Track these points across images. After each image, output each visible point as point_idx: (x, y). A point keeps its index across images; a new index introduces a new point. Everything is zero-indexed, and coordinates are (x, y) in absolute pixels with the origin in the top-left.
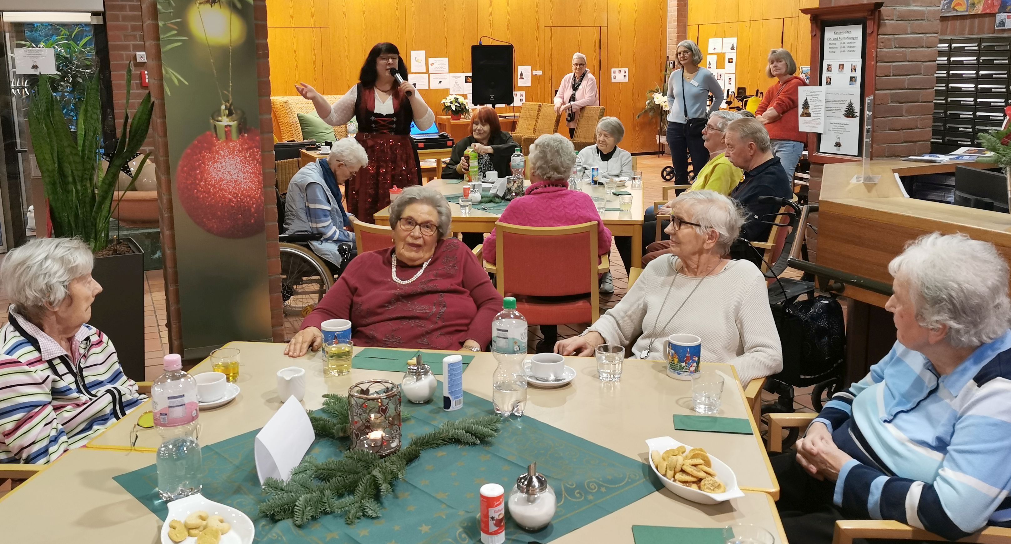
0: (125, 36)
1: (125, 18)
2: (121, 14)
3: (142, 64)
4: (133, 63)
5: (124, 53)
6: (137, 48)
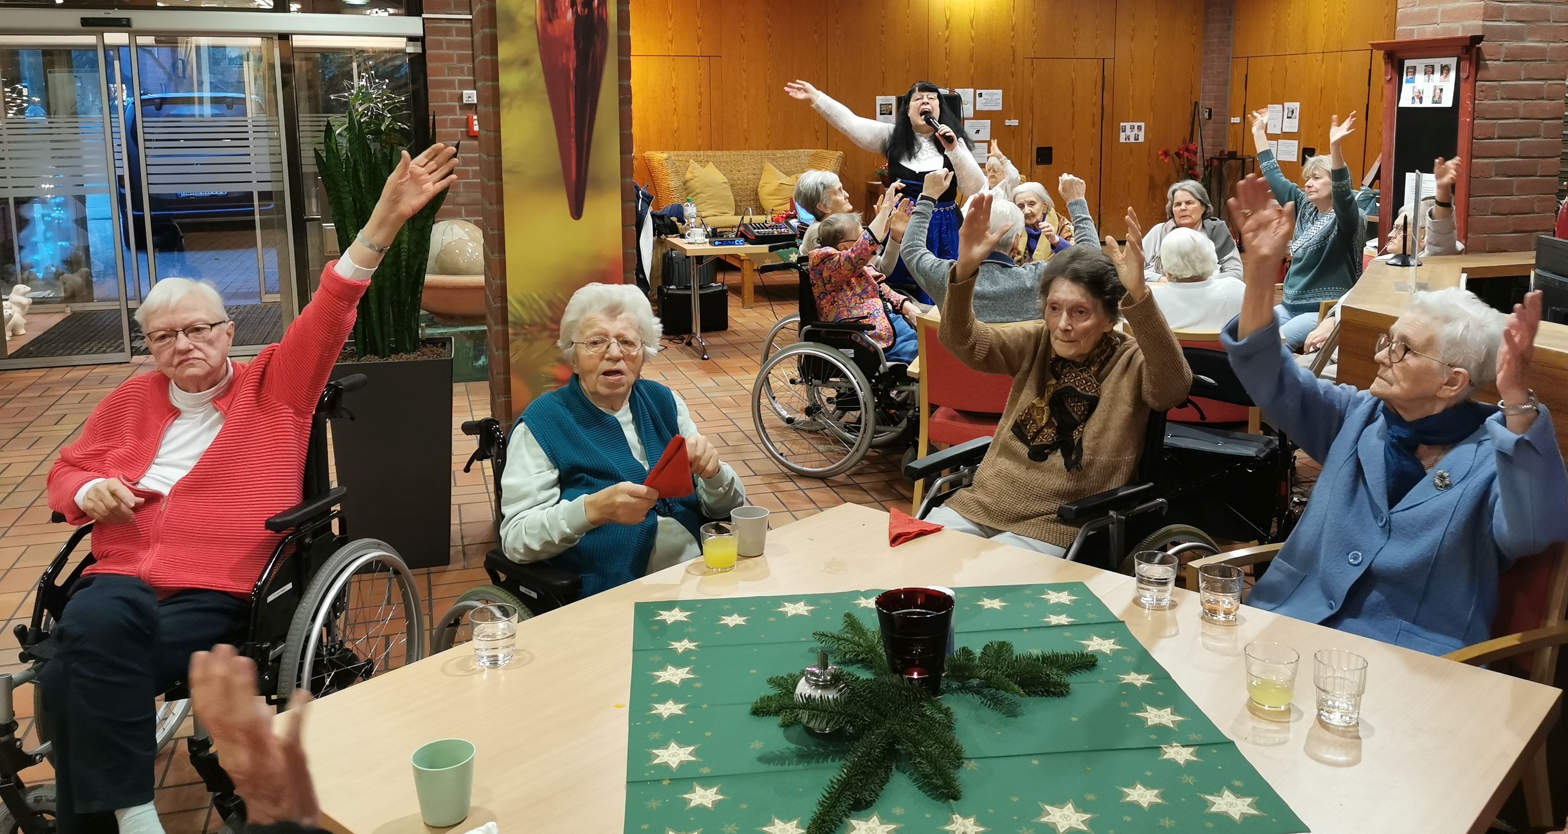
0: (450, 69)
1: (451, 45)
2: (445, 39)
3: (470, 106)
4: (457, 104)
5: (447, 91)
6: (464, 85)
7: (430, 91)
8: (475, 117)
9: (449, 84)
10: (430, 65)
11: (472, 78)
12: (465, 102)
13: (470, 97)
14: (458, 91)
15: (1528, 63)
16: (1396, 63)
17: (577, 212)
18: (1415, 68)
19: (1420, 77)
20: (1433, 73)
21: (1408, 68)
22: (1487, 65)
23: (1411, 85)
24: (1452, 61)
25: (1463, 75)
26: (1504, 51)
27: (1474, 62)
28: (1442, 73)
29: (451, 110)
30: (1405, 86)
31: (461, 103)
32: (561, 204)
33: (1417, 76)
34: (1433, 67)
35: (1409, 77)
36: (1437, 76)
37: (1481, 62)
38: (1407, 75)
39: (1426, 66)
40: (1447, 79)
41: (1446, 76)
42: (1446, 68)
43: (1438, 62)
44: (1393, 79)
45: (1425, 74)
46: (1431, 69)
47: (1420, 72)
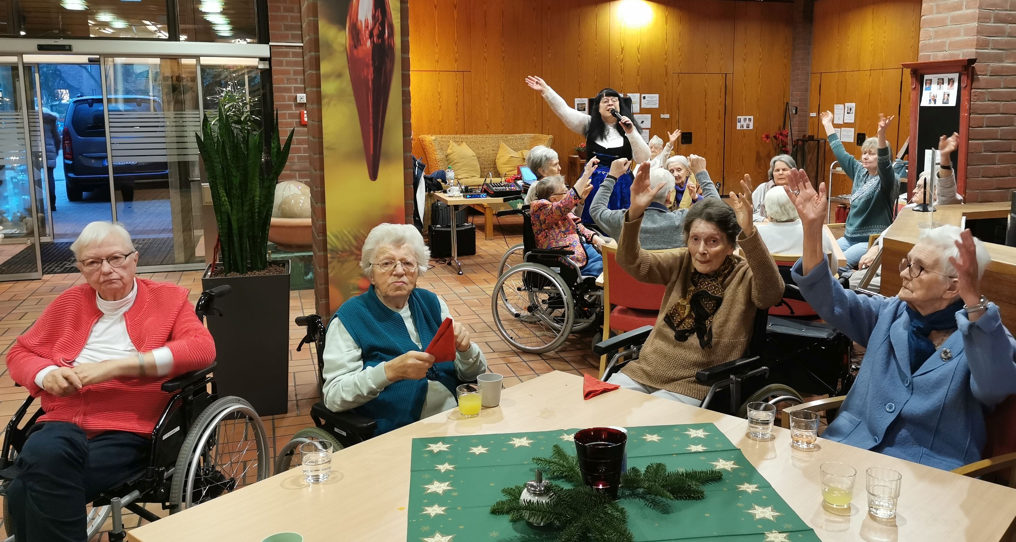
0: (288, 79)
1: (288, 64)
2: (284, 59)
3: (301, 105)
4: (293, 103)
5: (286, 95)
6: (298, 90)
7: (275, 94)
8: (305, 112)
9: (288, 90)
10: (274, 77)
11: (303, 86)
12: (298, 102)
13: (302, 98)
14: (293, 94)
15: (1005, 77)
16: (919, 77)
17: (374, 176)
18: (931, 80)
19: (934, 87)
20: (943, 84)
21: (926, 80)
22: (978, 78)
23: (928, 92)
24: (956, 76)
25: (963, 85)
26: (990, 69)
27: (970, 76)
28: (949, 84)
29: (289, 106)
30: (924, 92)
31: (296, 103)
32: (363, 170)
33: (932, 85)
34: (943, 79)
35: (927, 86)
36: (946, 85)
37: (975, 76)
38: (926, 85)
39: (938, 79)
40: (952, 88)
41: (951, 86)
42: (952, 81)
43: (946, 76)
44: (917, 88)
45: (938, 84)
46: (942, 81)
47: (934, 83)
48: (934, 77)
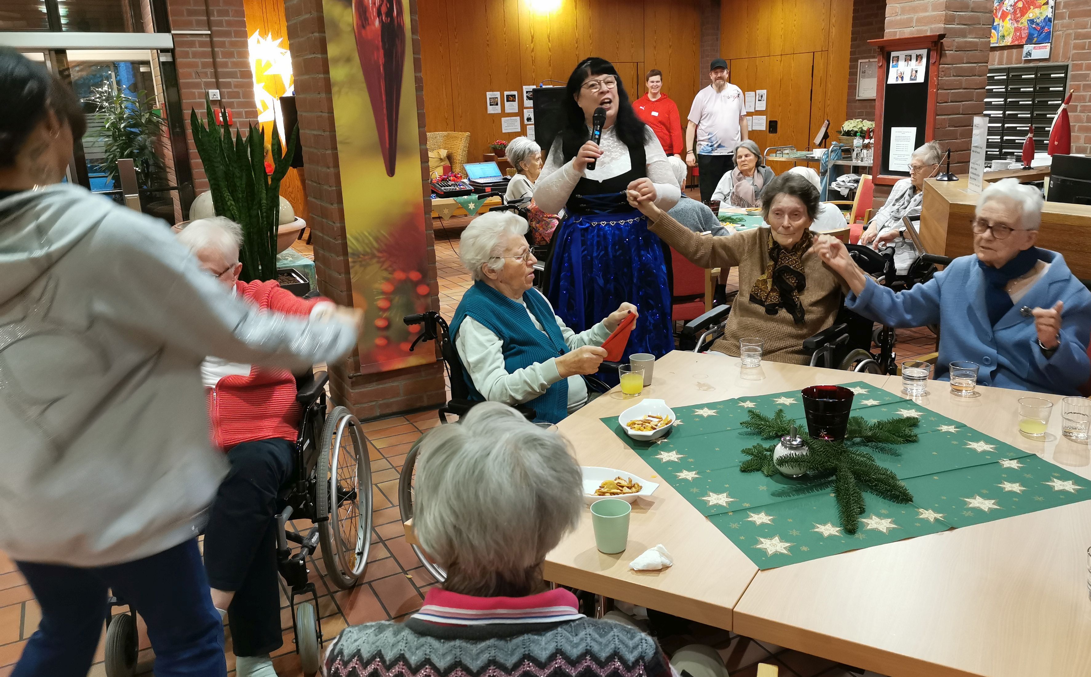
15: (968, 52)
16: (885, 55)
17: (391, 171)
18: (898, 57)
19: (902, 63)
20: (911, 60)
21: (893, 57)
22: (946, 53)
23: (895, 69)
24: (924, 52)
25: (932, 61)
26: (956, 44)
27: (939, 52)
28: (917, 60)
30: (892, 70)
33: (900, 63)
34: (911, 56)
35: (894, 63)
36: (914, 61)
37: (943, 52)
38: (893, 62)
39: (906, 56)
40: (920, 64)
41: (920, 62)
42: (920, 57)
43: (914, 53)
44: (883, 65)
45: (905, 61)
46: (909, 58)
47: (901, 60)
48: (902, 54)
